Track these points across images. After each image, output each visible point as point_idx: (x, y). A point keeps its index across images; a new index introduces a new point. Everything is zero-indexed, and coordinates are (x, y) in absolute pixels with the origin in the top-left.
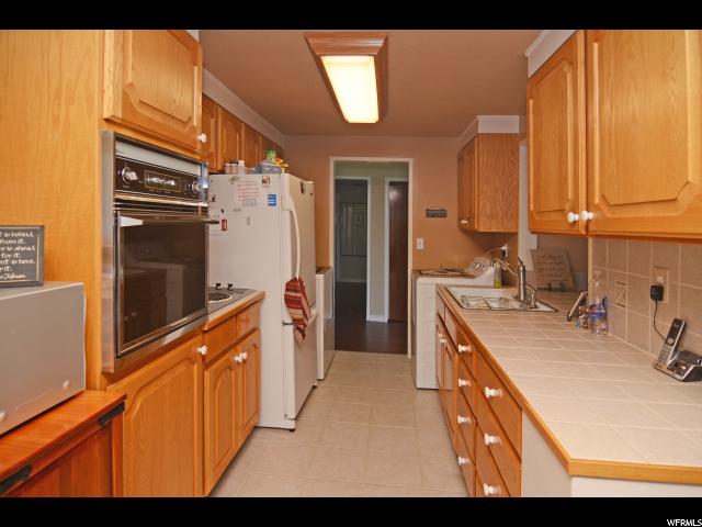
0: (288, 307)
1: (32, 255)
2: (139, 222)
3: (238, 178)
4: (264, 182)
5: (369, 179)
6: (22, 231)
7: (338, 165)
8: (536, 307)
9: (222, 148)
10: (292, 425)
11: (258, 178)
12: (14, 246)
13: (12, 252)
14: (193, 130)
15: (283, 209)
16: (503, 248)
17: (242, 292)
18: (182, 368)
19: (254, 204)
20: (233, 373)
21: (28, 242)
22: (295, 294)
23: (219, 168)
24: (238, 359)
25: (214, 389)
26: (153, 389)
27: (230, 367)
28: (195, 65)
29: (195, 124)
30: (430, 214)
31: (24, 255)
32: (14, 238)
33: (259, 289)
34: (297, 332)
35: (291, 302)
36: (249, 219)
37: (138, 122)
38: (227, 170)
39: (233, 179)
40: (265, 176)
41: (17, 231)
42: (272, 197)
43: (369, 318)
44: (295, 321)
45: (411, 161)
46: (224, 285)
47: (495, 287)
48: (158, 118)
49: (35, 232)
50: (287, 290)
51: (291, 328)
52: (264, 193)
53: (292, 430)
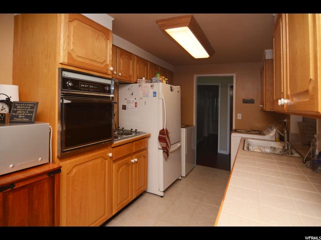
0: (160, 141)
1: (32, 112)
2: (69, 102)
3: (142, 85)
4: (151, 86)
5: (220, 85)
6: (30, 104)
7: (199, 78)
8: (292, 154)
9: (136, 73)
10: (162, 194)
11: (149, 85)
12: (27, 109)
13: (26, 111)
14: (107, 65)
15: (159, 98)
16: (285, 120)
17: (139, 133)
18: (99, 160)
19: (147, 96)
20: (130, 166)
21: (32, 108)
22: (163, 136)
23: (135, 81)
24: (133, 161)
25: (118, 172)
26: (82, 166)
27: (128, 164)
28: (108, 40)
29: (108, 63)
30: (245, 101)
31: (30, 112)
32: (28, 106)
33: (148, 132)
34: (165, 153)
35: (161, 139)
36: (145, 102)
37: (76, 64)
38: (138, 82)
39: (140, 86)
40: (152, 84)
41: (29, 104)
42: (155, 93)
43: (219, 151)
44: (163, 148)
45: (234, 75)
46: (134, 130)
47: (275, 141)
48: (87, 62)
49: (34, 104)
50: (160, 134)
51: (162, 151)
52: (151, 91)
53: (162, 197)
